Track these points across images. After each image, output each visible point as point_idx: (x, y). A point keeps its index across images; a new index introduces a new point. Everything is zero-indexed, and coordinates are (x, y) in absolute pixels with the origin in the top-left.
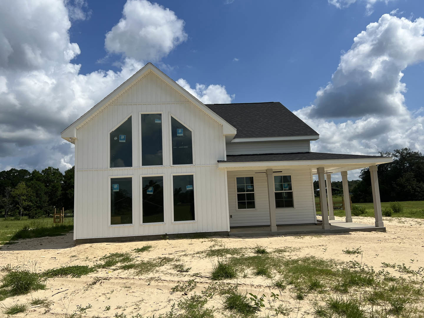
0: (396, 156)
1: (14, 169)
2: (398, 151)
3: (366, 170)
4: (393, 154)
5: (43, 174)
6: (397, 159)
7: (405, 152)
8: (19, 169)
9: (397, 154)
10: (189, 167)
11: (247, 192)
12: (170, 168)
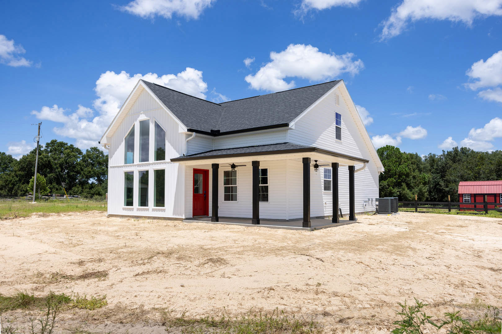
10: (163, 163)
11: (231, 185)
12: (152, 164)
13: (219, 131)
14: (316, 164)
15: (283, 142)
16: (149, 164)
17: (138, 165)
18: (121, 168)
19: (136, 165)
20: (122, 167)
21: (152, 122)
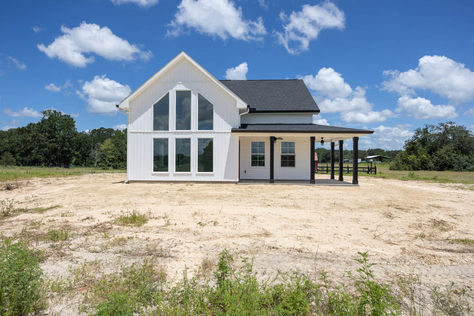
0: (440, 129)
1: (103, 128)
2: (442, 125)
3: (410, 141)
4: (437, 127)
5: (124, 133)
6: (441, 131)
7: (449, 125)
8: (107, 128)
9: (442, 127)
10: (210, 133)
11: (259, 153)
12: (196, 133)
13: (255, 109)
14: (322, 140)
15: (309, 123)
16: (192, 133)
17: (175, 133)
18: (149, 135)
19: (171, 133)
20: (150, 133)
21: (194, 93)
